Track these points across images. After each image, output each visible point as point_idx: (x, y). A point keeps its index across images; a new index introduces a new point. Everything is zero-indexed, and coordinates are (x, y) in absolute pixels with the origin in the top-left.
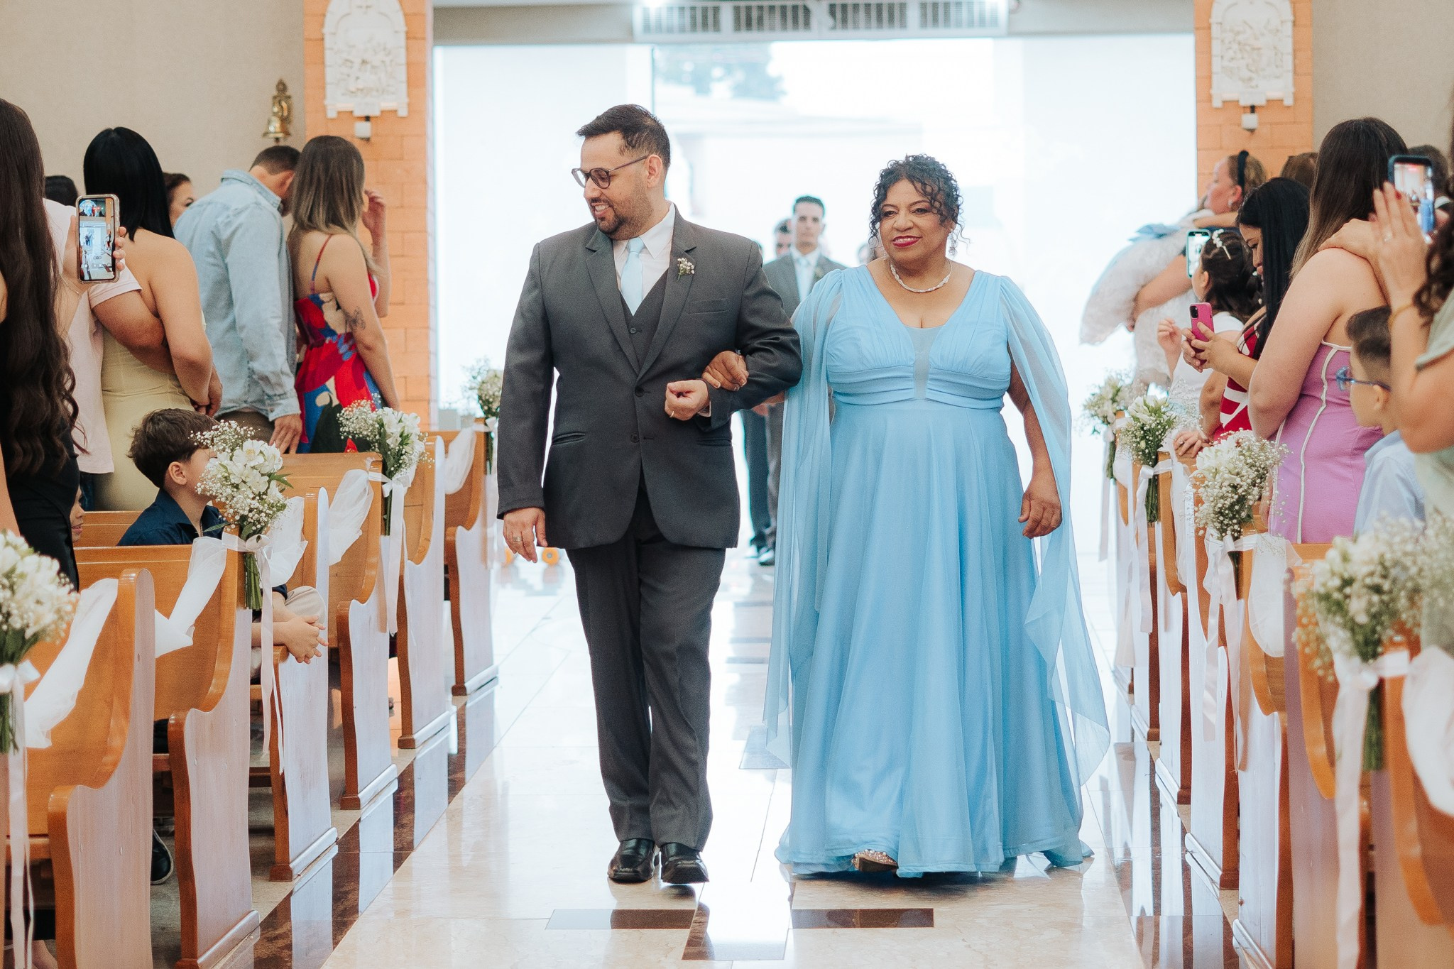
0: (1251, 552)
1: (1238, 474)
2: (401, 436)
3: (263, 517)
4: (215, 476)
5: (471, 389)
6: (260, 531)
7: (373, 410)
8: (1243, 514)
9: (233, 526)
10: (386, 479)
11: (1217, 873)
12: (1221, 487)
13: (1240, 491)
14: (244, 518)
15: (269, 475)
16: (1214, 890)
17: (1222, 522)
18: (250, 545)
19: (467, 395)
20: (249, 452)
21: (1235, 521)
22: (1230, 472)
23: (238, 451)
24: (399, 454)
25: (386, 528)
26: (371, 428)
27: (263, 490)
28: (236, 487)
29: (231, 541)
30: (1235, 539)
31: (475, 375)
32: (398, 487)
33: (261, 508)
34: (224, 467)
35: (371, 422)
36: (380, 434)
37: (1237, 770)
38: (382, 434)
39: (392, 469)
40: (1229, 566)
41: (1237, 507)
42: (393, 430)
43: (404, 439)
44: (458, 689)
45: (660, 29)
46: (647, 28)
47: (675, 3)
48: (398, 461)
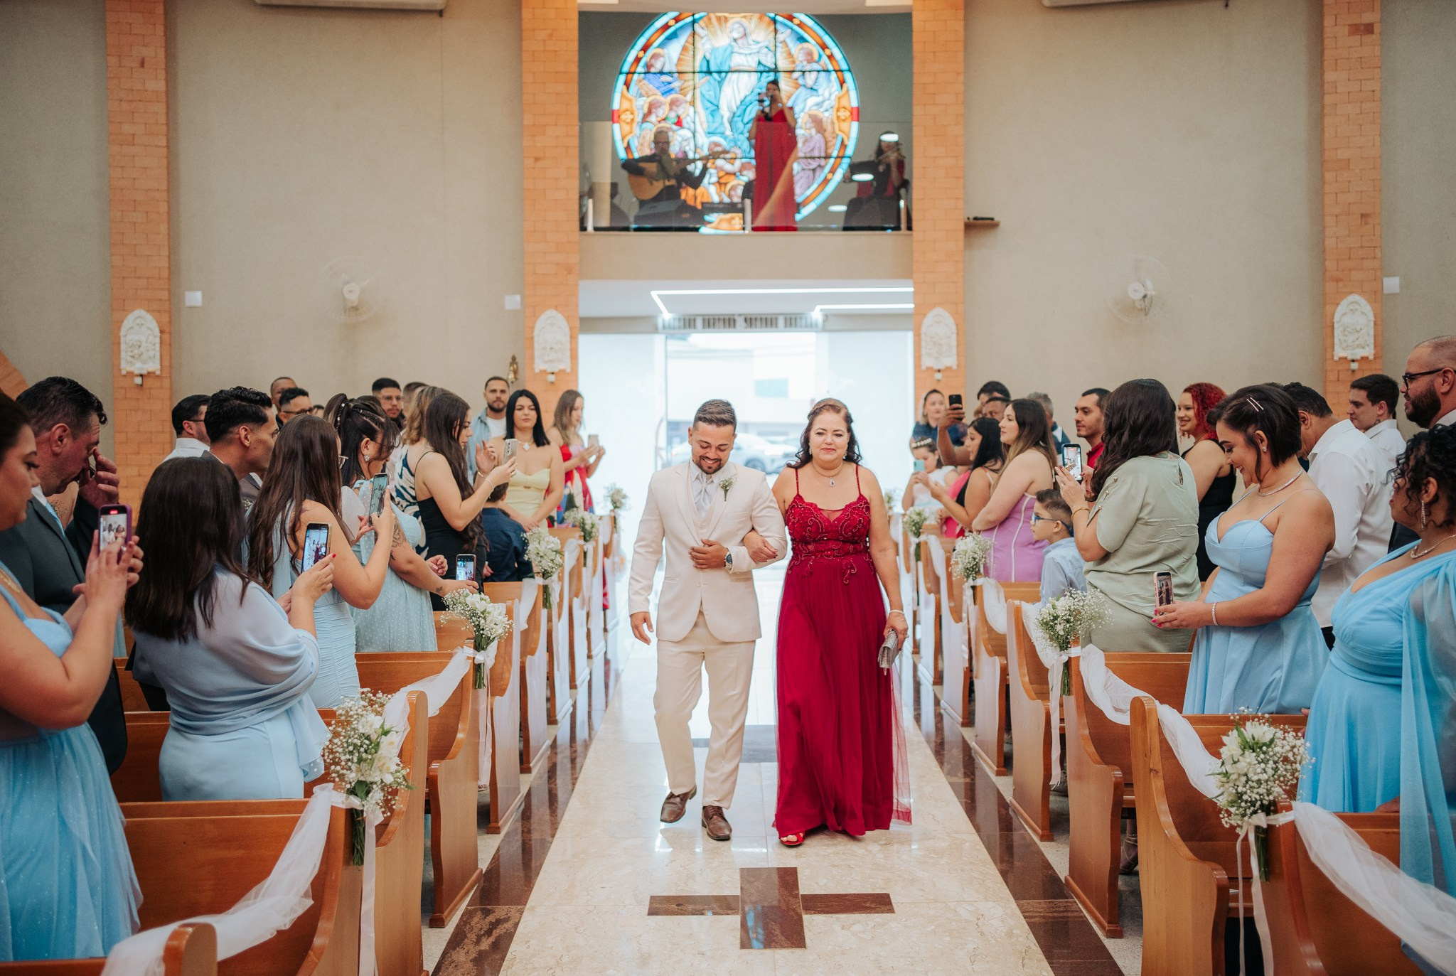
0: (981, 586)
1: (974, 552)
3: (553, 570)
5: (610, 496)
6: (552, 576)
8: (977, 569)
10: (585, 542)
12: (969, 558)
13: (977, 560)
14: (544, 570)
15: (555, 551)
16: (959, 727)
17: (967, 573)
20: (548, 542)
21: (974, 572)
23: (541, 542)
24: (591, 533)
25: (585, 565)
26: (579, 522)
27: (553, 557)
28: (540, 557)
29: (539, 581)
30: (974, 579)
33: (553, 566)
34: (536, 548)
35: (579, 518)
37: (974, 679)
38: (584, 523)
39: (588, 539)
40: (970, 591)
41: (975, 567)
42: (588, 522)
43: (593, 525)
44: (605, 630)
45: (669, 327)
46: (664, 327)
47: (677, 316)
48: (590, 535)
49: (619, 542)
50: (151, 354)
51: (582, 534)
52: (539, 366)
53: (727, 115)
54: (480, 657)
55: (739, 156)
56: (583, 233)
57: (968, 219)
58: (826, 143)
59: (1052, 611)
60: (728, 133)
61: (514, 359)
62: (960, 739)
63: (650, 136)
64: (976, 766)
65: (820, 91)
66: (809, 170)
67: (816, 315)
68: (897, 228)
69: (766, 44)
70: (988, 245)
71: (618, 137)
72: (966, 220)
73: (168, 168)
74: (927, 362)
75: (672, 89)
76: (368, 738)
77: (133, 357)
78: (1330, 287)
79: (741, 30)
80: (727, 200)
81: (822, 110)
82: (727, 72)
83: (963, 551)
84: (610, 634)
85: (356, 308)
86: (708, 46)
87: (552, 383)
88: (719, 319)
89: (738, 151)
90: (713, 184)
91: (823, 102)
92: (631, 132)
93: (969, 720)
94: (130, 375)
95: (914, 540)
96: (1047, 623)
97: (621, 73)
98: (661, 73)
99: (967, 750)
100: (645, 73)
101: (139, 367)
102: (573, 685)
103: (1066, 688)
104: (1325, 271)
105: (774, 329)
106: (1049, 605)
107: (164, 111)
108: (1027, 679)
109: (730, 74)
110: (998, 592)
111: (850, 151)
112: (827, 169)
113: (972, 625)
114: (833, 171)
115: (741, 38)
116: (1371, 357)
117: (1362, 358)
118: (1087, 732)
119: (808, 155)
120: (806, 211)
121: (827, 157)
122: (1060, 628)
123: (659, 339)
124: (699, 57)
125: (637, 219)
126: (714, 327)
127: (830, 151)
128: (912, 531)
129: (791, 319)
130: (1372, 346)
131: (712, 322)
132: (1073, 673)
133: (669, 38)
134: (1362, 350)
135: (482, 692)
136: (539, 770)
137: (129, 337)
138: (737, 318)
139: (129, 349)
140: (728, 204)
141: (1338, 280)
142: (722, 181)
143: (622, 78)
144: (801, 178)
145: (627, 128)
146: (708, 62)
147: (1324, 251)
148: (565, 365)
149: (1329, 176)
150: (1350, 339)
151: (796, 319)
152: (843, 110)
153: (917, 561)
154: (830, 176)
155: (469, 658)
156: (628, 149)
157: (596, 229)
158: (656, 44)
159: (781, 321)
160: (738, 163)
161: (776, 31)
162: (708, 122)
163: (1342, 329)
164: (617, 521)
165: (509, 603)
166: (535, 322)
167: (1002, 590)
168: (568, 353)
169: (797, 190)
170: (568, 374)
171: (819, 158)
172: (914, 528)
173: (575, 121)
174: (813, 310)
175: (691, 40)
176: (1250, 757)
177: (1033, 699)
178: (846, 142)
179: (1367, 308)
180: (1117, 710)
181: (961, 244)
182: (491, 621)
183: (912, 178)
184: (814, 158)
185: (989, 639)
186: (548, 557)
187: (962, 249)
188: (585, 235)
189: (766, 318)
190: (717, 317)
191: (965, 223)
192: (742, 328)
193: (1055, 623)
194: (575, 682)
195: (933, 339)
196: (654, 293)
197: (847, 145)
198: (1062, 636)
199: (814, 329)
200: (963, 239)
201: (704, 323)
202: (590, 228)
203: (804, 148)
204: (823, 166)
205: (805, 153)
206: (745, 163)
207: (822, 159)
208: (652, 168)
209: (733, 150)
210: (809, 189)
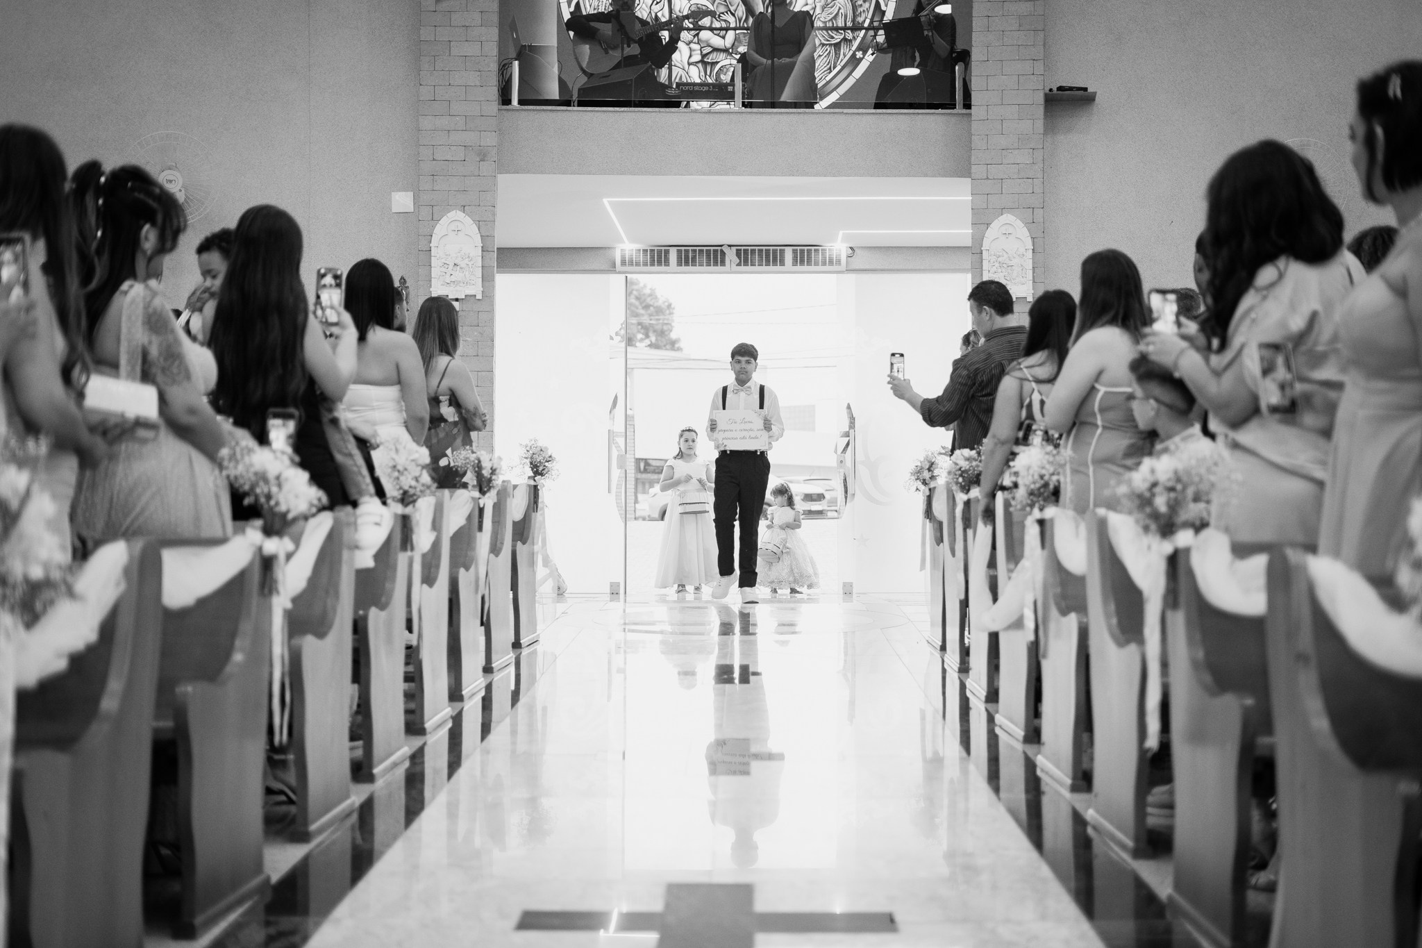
0: (1052, 520)
2: (491, 469)
3: (418, 493)
5: (526, 458)
6: (414, 501)
8: (1047, 492)
10: (481, 496)
11: (1020, 733)
12: (1033, 476)
13: (1046, 478)
14: (405, 493)
15: (421, 466)
17: (1032, 500)
18: (408, 510)
19: (523, 462)
21: (1040, 499)
22: (1039, 467)
23: (401, 450)
24: (490, 480)
25: (480, 529)
26: (472, 464)
27: (417, 474)
28: (400, 472)
30: (1041, 510)
31: (528, 448)
32: (488, 501)
34: (393, 459)
35: (473, 459)
36: (478, 467)
39: (486, 489)
40: (1037, 529)
41: (1042, 490)
42: (486, 465)
44: (517, 645)
45: (631, 263)
46: (623, 263)
47: (641, 247)
48: (488, 485)
51: (478, 482)
55: (733, 25)
56: (505, 107)
57: (1051, 88)
58: (854, 8)
62: (1022, 759)
66: (831, 45)
67: (839, 247)
68: (951, 106)
70: (1079, 127)
84: (525, 652)
88: (701, 251)
89: (731, 19)
90: (695, 64)
95: (961, 498)
103: (1172, 598)
105: (778, 268)
108: (1114, 621)
112: (856, 44)
114: (863, 48)
118: (1200, 654)
119: (829, 28)
121: (856, 28)
122: (1161, 503)
123: (616, 281)
125: (581, 93)
126: (694, 264)
127: (860, 19)
129: (802, 251)
131: (693, 258)
138: (725, 249)
142: (709, 59)
144: (820, 56)
148: (476, 289)
151: (809, 251)
153: (965, 529)
154: (859, 54)
157: (521, 102)
159: (789, 255)
164: (540, 493)
166: (434, 227)
168: (479, 272)
169: (818, 74)
170: (479, 300)
171: (845, 29)
172: (960, 480)
174: (834, 240)
178: (883, 8)
181: (1040, 124)
184: (837, 29)
186: (409, 473)
187: (1042, 131)
188: (508, 110)
189: (767, 251)
190: (698, 248)
191: (1046, 95)
192: (734, 266)
193: (1153, 495)
194: (461, 690)
195: (1000, 259)
196: (605, 201)
197: (883, 13)
198: (1163, 515)
199: (835, 268)
200: (1042, 117)
201: (679, 258)
202: (515, 101)
203: (824, 14)
204: (850, 41)
205: (825, 23)
206: (741, 36)
207: (849, 31)
208: (606, 29)
209: (724, 17)
210: (831, 71)
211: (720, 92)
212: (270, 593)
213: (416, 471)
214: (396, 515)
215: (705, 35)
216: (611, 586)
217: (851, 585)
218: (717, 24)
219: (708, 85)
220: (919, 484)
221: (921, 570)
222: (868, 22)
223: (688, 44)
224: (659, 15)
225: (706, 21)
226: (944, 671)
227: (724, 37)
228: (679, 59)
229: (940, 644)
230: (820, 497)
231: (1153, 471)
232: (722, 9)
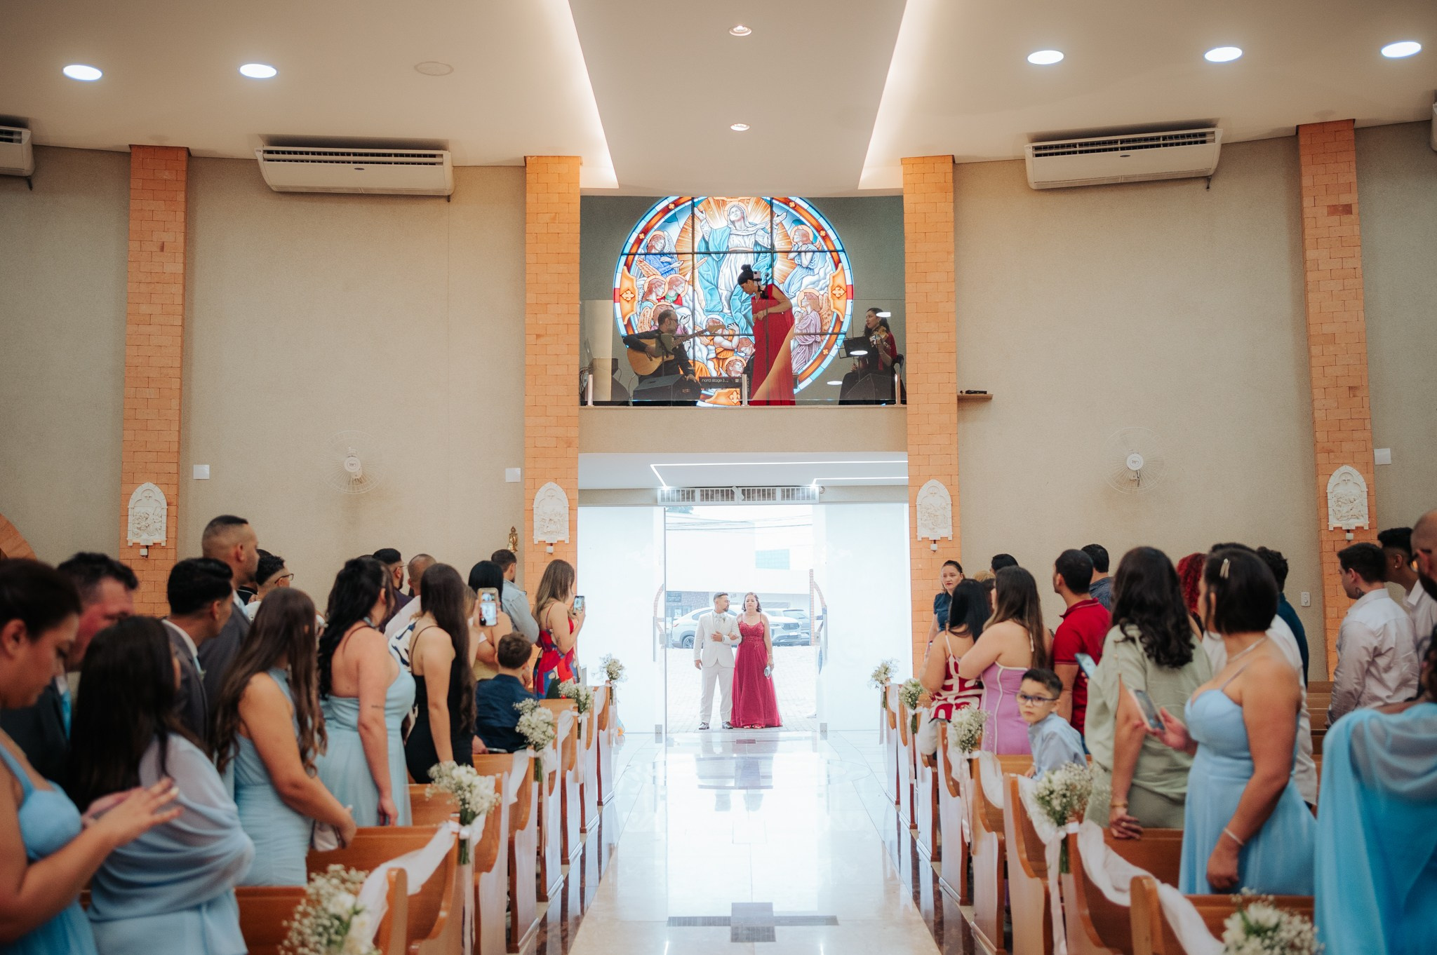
0: (977, 759)
1: (971, 725)
3: (545, 742)
4: (524, 725)
5: (604, 667)
6: (542, 748)
7: (575, 683)
8: (973, 742)
9: (533, 746)
10: (579, 714)
12: (964, 731)
13: (973, 732)
14: (537, 743)
15: (547, 723)
16: (958, 905)
18: (538, 754)
19: (601, 670)
20: (539, 713)
21: (969, 745)
22: (968, 724)
23: (534, 714)
24: (585, 704)
25: (579, 737)
26: (573, 691)
27: (545, 729)
28: (533, 729)
29: (530, 753)
30: (970, 753)
33: (545, 738)
34: (529, 720)
37: (972, 854)
38: (578, 695)
39: (582, 710)
40: (967, 765)
42: (582, 694)
43: (587, 697)
44: (600, 803)
45: (668, 500)
46: (663, 500)
47: (675, 488)
48: (584, 707)
49: (615, 714)
50: (158, 525)
51: (577, 705)
52: (538, 537)
53: (725, 293)
54: (465, 832)
55: (737, 333)
56: (584, 407)
57: (961, 392)
58: (822, 320)
59: (1048, 785)
60: (726, 310)
61: (513, 530)
62: (960, 919)
63: (650, 314)
64: (976, 946)
65: (816, 271)
66: (806, 345)
67: (814, 487)
68: (893, 402)
69: (763, 226)
70: (981, 418)
71: (619, 315)
72: (960, 394)
73: (182, 347)
74: (923, 533)
75: (672, 269)
76: (338, 918)
77: (139, 529)
78: (1322, 458)
79: (739, 213)
80: (724, 375)
81: (817, 288)
82: (725, 253)
83: (958, 723)
84: (605, 807)
85: (359, 481)
86: (706, 228)
87: (551, 554)
88: (717, 491)
89: (736, 328)
90: (711, 360)
91: (819, 281)
92: (632, 311)
93: (968, 897)
94: (137, 546)
95: (911, 712)
96: (1042, 798)
97: (622, 254)
98: (662, 254)
99: (966, 928)
100: (645, 254)
101: (145, 539)
102: (565, 860)
103: (1065, 866)
104: (1315, 443)
105: (772, 501)
106: (1045, 779)
107: (181, 292)
108: (1025, 856)
109: (728, 255)
110: (995, 765)
111: (845, 328)
112: (823, 345)
113: (970, 798)
114: (828, 347)
115: (739, 220)
116: (1366, 528)
117: (1357, 528)
118: (1087, 912)
119: (805, 331)
120: (802, 386)
121: (822, 334)
122: (1056, 804)
123: (658, 511)
124: (698, 238)
125: (636, 393)
126: (712, 500)
127: (826, 328)
128: (908, 702)
129: (788, 490)
130: (1367, 516)
131: (713, 494)
132: (1071, 849)
133: (669, 221)
134: (1356, 520)
135: (468, 869)
136: (527, 949)
137: (137, 510)
138: (734, 489)
139: (137, 522)
140: (725, 378)
141: (1329, 452)
142: (721, 356)
143: (623, 259)
144: (798, 353)
145: (627, 306)
146: (707, 243)
147: (1314, 422)
148: (564, 537)
149: (1315, 350)
150: (1345, 509)
151: (793, 491)
152: (837, 289)
153: (913, 734)
154: (825, 352)
155: (453, 833)
156: (629, 325)
157: (595, 403)
158: (656, 227)
159: (778, 492)
160: (736, 339)
161: (772, 213)
162: (706, 300)
163: (1335, 499)
164: (614, 692)
165: (498, 775)
166: (535, 495)
167: (999, 763)
168: (567, 525)
169: (794, 366)
170: (567, 544)
171: (815, 334)
172: (910, 700)
173: (577, 299)
174: (811, 483)
175: (690, 222)
176: (1255, 942)
177: (1031, 877)
178: (842, 320)
179: (1360, 479)
180: (1118, 889)
181: (954, 417)
182: (477, 795)
183: (905, 353)
184: (810, 334)
185: (987, 814)
186: (540, 729)
187: (956, 421)
188: (585, 409)
189: (764, 490)
190: (715, 489)
191: (958, 396)
192: (741, 502)
193: (1051, 799)
194: (568, 857)
195: (929, 511)
196: (652, 466)
197: (842, 323)
198: (1058, 812)
199: (811, 501)
200: (956, 411)
201: (702, 495)
202: (590, 403)
203: (801, 325)
204: (819, 342)
205: (801, 330)
206: (743, 340)
207: (818, 336)
208: (652, 344)
209: (731, 327)
210: (806, 364)
211: (730, 383)
212: (464, 863)
213: (544, 727)
214: (530, 758)
215: (718, 339)
216: (656, 727)
217: (826, 724)
218: (726, 332)
219: (722, 378)
220: (878, 683)
221: (880, 744)
222: (831, 329)
223: (706, 346)
224: (686, 326)
225: (720, 331)
226: (899, 824)
227: (731, 341)
228: (700, 356)
229: (895, 799)
230: (796, 626)
231: (1050, 782)
232: (730, 322)
